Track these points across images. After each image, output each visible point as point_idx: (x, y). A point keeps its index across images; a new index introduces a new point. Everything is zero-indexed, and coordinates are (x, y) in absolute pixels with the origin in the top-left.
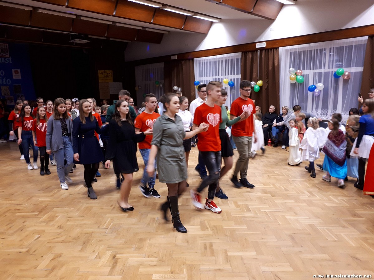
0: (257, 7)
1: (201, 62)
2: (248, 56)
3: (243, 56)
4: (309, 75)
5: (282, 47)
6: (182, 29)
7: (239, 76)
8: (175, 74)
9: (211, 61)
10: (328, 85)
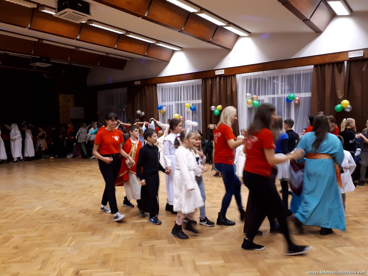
0: (216, 37)
1: (164, 88)
2: (207, 83)
3: (204, 82)
4: (264, 100)
5: (239, 75)
6: (145, 56)
7: (200, 101)
8: (139, 99)
9: (173, 87)
10: (282, 109)
